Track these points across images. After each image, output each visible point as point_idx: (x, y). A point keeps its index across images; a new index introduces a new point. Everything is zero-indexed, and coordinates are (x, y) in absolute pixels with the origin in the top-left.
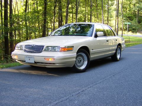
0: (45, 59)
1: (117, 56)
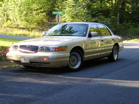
0: (40, 59)
1: (114, 56)
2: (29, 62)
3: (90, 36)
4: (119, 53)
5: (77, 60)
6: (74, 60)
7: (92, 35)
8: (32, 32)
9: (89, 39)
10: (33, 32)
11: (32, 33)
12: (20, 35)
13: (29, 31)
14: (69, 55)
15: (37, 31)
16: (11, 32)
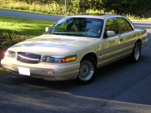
0: (43, 72)
1: (135, 55)
2: (30, 75)
3: (106, 36)
4: (141, 50)
5: (89, 70)
6: (85, 70)
7: (108, 36)
8: (31, 4)
9: (104, 40)
10: (33, 4)
11: (32, 6)
12: (17, 8)
13: (28, 3)
14: (79, 66)
15: (38, 4)
16: (5, 5)
